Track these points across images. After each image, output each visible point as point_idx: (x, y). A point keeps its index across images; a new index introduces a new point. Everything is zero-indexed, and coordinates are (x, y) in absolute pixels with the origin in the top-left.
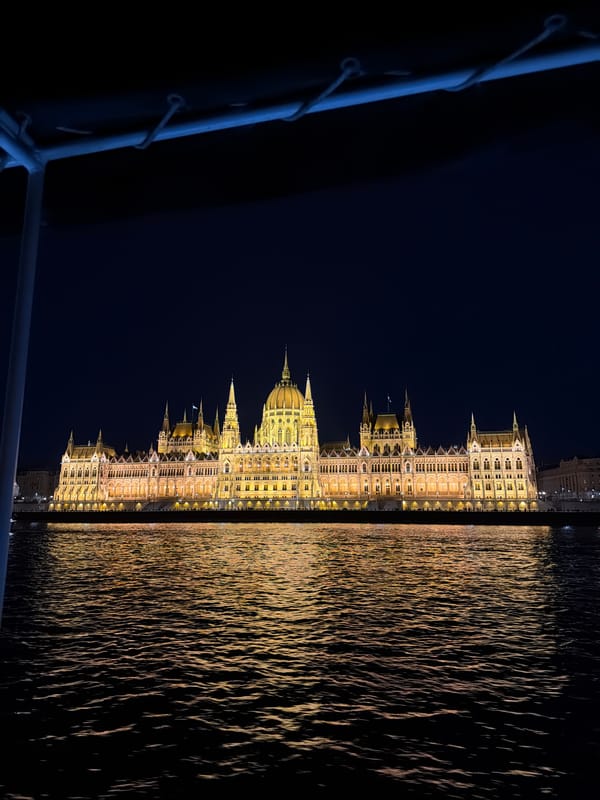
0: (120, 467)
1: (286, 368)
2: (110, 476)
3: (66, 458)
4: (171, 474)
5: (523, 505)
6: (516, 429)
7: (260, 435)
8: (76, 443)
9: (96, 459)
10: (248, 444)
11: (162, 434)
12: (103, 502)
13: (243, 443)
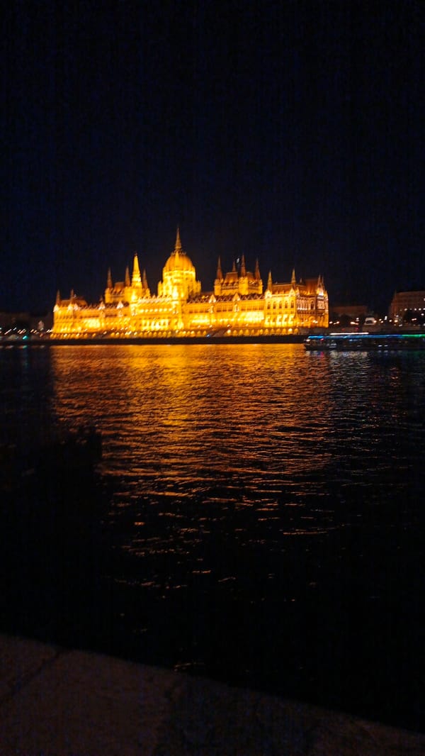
0: (86, 312)
1: (178, 241)
2: (81, 318)
3: (56, 309)
4: (111, 316)
5: (290, 330)
6: (293, 281)
7: (163, 288)
8: (62, 298)
9: (71, 308)
10: (154, 296)
11: (108, 291)
12: (77, 333)
13: (152, 295)
